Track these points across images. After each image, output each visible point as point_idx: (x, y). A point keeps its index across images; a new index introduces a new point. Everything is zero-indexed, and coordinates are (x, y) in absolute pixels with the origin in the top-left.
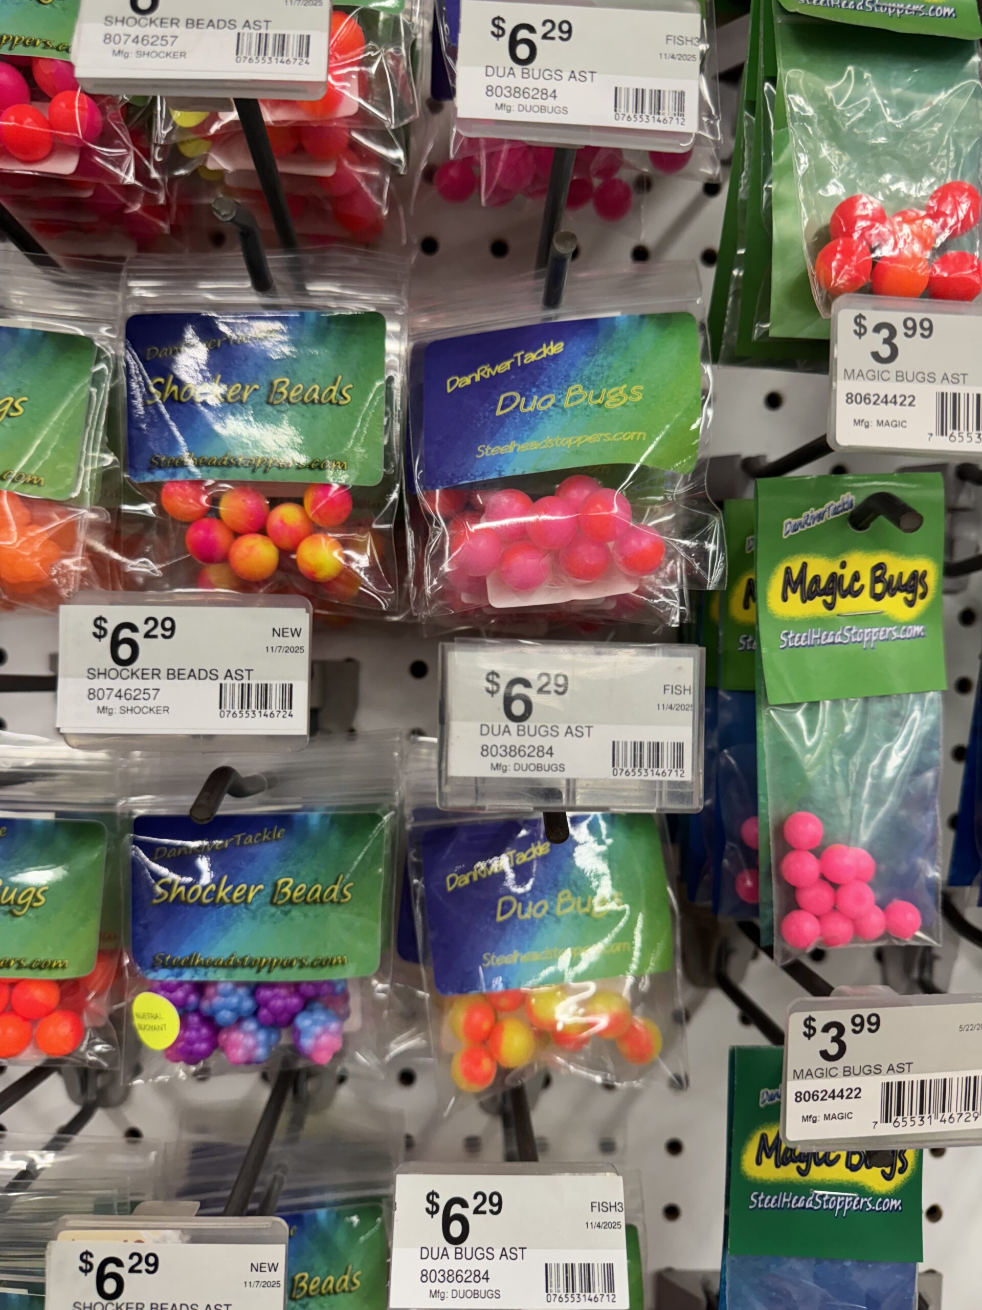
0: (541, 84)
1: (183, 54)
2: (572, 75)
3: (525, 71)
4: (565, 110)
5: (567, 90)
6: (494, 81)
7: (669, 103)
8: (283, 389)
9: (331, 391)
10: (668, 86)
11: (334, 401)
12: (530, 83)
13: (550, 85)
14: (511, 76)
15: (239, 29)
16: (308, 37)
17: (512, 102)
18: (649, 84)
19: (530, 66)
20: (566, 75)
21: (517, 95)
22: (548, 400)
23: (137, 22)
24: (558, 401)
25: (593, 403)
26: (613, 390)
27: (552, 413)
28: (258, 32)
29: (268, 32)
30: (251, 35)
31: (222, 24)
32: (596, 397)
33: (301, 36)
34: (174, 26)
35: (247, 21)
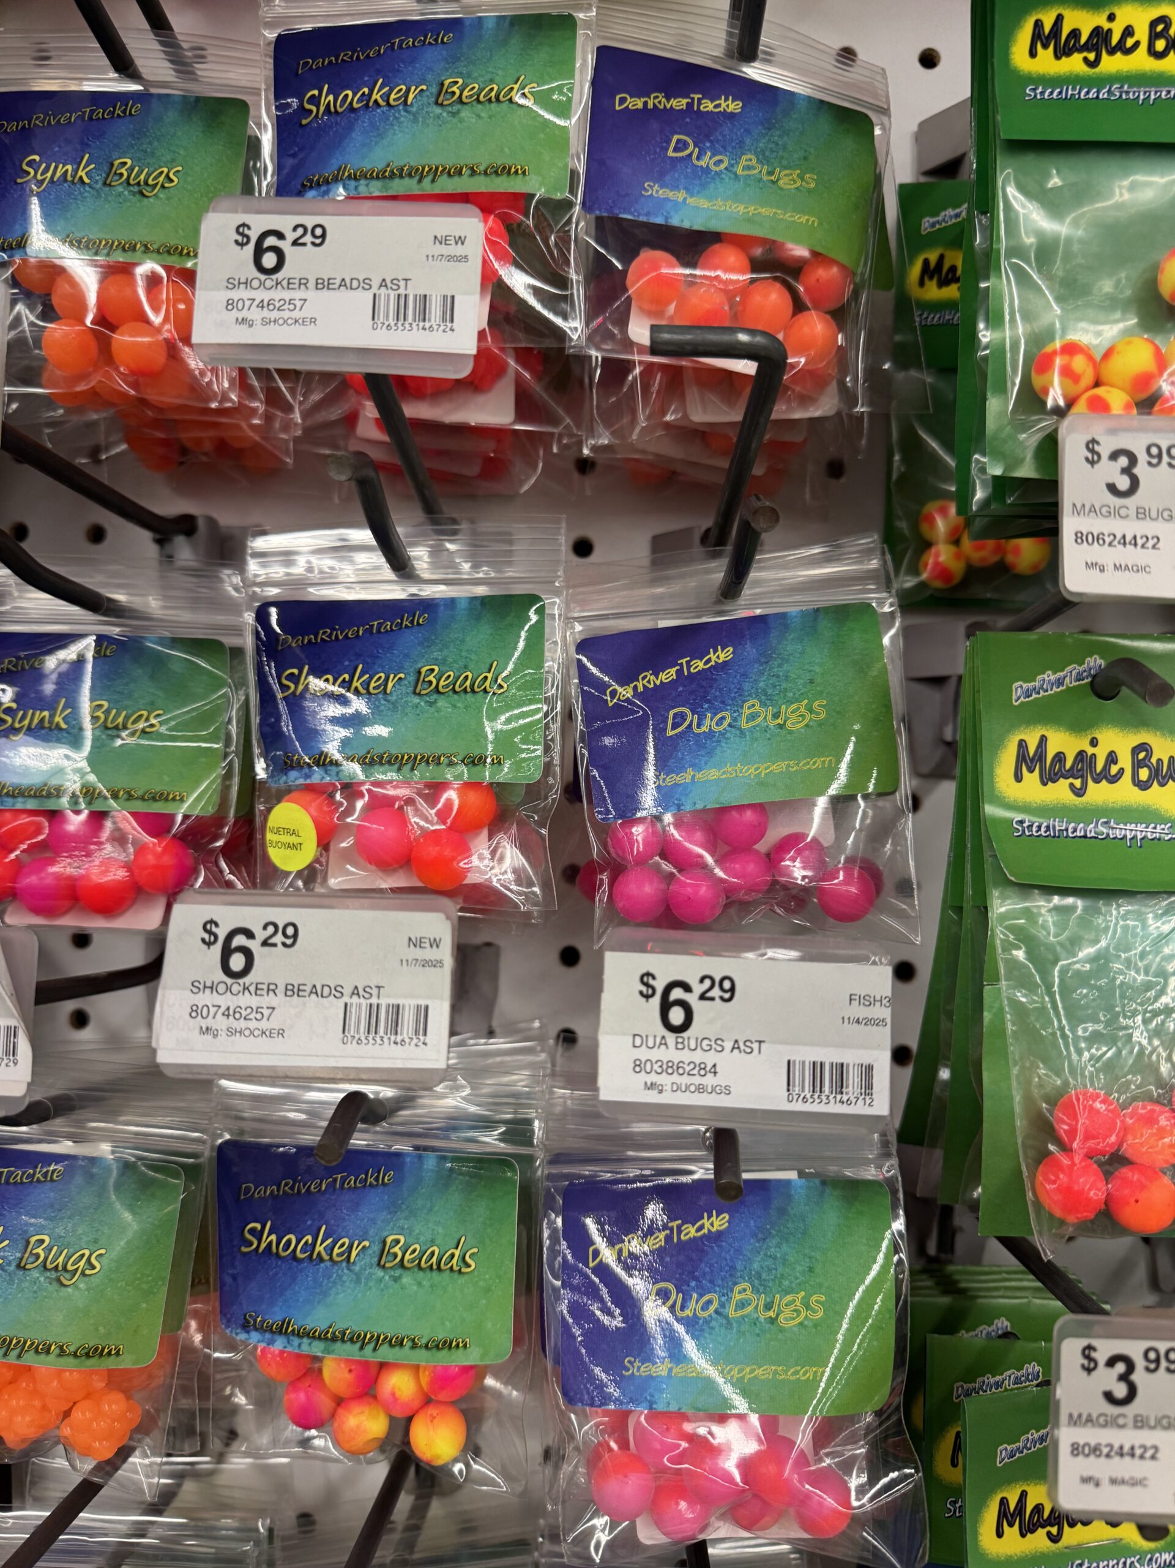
0: (698, 1057)
1: (281, 1033)
2: (736, 1046)
3: (680, 1040)
4: (727, 1091)
5: (728, 1062)
6: (643, 1054)
7: (853, 1079)
8: (396, 1249)
9: (453, 1256)
10: (851, 1057)
11: (456, 1268)
12: (686, 1056)
13: (710, 1059)
14: (663, 1047)
15: (346, 999)
16: (427, 1008)
17: (664, 1080)
18: (829, 1056)
19: (685, 1035)
20: (728, 1045)
21: (670, 1071)
22: (710, 1302)
23: (228, 989)
24: (722, 1305)
25: (763, 1315)
26: (789, 1298)
27: (713, 1324)
28: (369, 1001)
29: (380, 1002)
30: (360, 1006)
31: (326, 991)
32: (768, 1307)
33: (418, 1007)
34: (271, 993)
35: (356, 988)
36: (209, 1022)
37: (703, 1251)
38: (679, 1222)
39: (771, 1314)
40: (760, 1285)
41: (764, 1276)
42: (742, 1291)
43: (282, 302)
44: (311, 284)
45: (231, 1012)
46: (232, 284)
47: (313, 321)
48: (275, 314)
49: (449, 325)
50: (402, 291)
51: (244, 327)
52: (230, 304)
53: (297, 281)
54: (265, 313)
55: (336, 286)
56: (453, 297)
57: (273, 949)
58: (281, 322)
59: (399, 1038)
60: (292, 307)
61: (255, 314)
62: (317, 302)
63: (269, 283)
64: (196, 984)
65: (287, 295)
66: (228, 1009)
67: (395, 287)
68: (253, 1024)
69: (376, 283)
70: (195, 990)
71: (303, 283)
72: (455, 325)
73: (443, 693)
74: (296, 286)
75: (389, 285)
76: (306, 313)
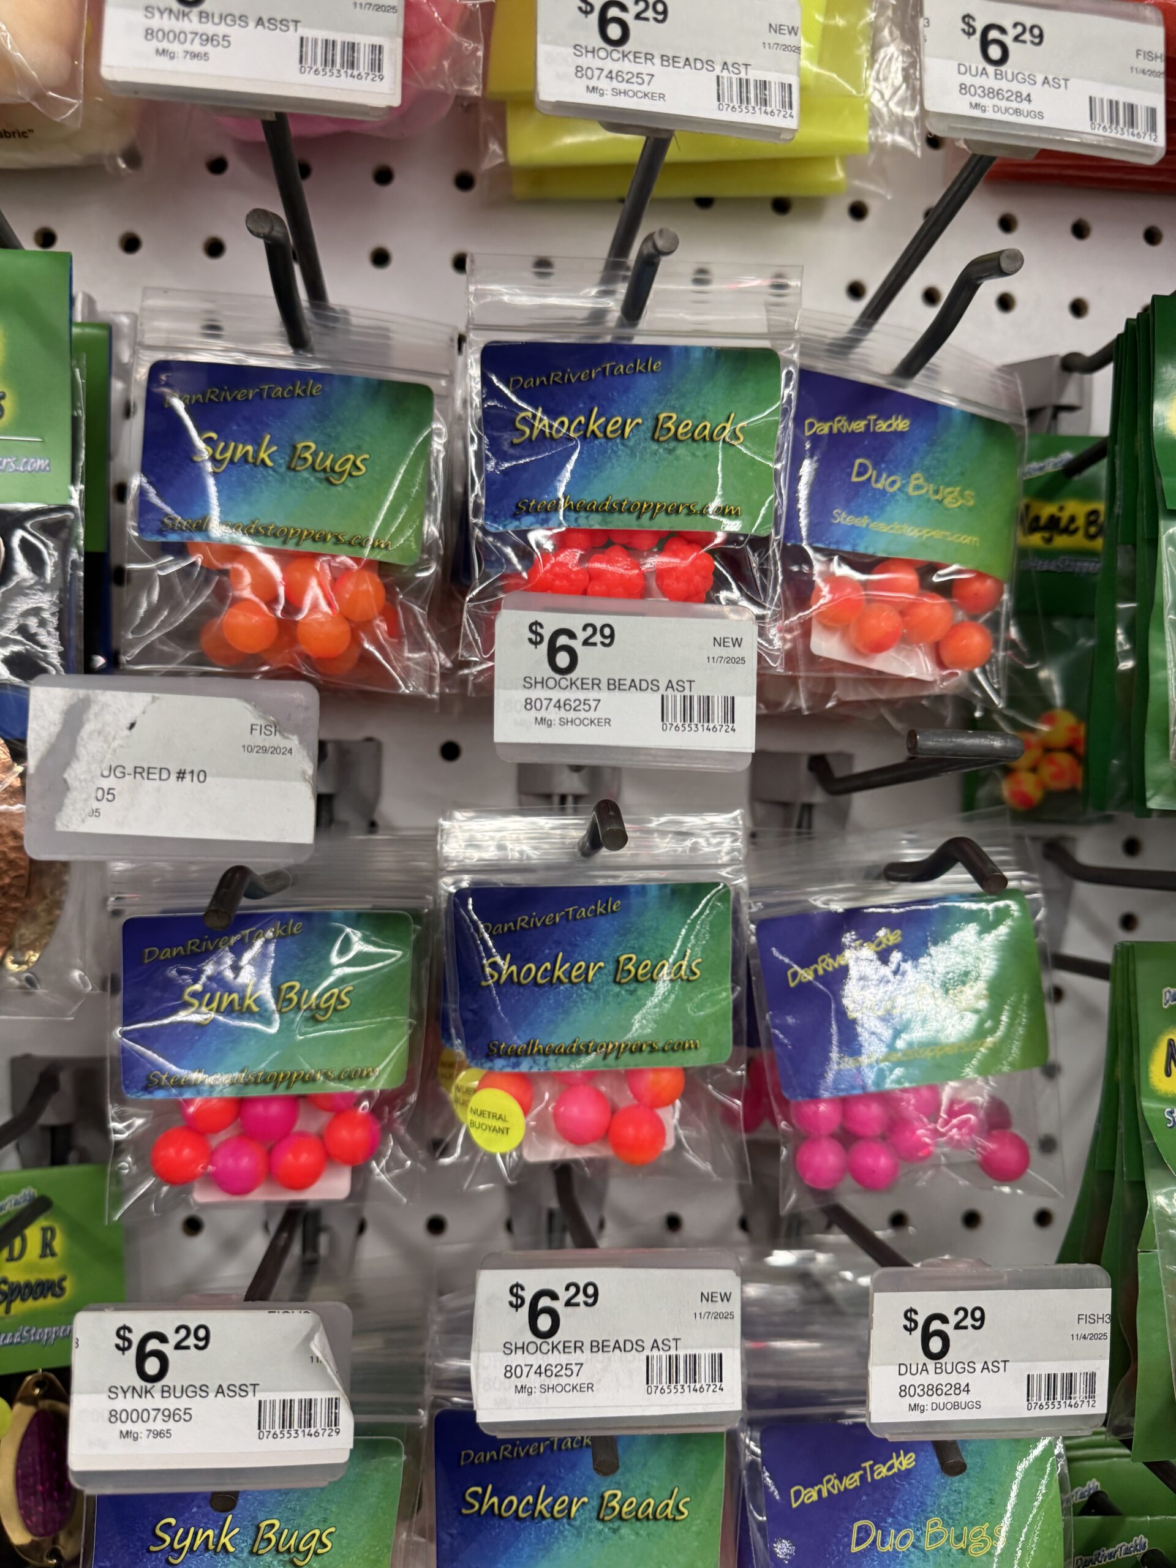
0: (954, 1378)
1: (590, 1387)
2: (985, 1367)
3: (939, 1366)
4: (978, 1405)
5: (979, 1381)
6: (908, 1380)
7: (1080, 1385)
8: (614, 1503)
9: (667, 1505)
10: (1078, 1368)
11: (670, 1517)
12: (944, 1379)
13: (963, 1379)
14: (924, 1373)
15: (647, 1352)
16: (721, 1355)
17: (925, 1401)
18: (1060, 1368)
19: (943, 1361)
20: (979, 1366)
21: (930, 1393)
22: (906, 1537)
23: (539, 1348)
24: (918, 1539)
25: (955, 1547)
26: (976, 1529)
27: (912, 1557)
28: (668, 1353)
29: (678, 1353)
30: (660, 1358)
31: (629, 1346)
32: (959, 1539)
33: (713, 1356)
34: (578, 1350)
35: (655, 1341)
36: (523, 1381)
37: (895, 1489)
38: (871, 1462)
39: (962, 1545)
40: (950, 1520)
41: (952, 1509)
42: (934, 1525)
43: (577, 703)
44: (604, 685)
45: (543, 1370)
46: (530, 683)
47: (608, 721)
48: (571, 715)
49: (731, 725)
50: (687, 693)
51: (544, 727)
52: (529, 704)
53: (590, 682)
54: (562, 713)
55: (627, 687)
56: (733, 698)
57: (576, 1308)
58: (578, 722)
59: (698, 1386)
60: (587, 707)
61: (553, 714)
62: (610, 702)
63: (564, 683)
64: (508, 1345)
65: (582, 695)
66: (540, 1367)
67: (680, 689)
68: (563, 1381)
69: (663, 685)
70: (508, 1352)
71: (596, 684)
72: (735, 725)
73: (642, 982)
74: (590, 686)
75: (675, 686)
76: (600, 713)
